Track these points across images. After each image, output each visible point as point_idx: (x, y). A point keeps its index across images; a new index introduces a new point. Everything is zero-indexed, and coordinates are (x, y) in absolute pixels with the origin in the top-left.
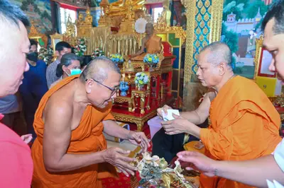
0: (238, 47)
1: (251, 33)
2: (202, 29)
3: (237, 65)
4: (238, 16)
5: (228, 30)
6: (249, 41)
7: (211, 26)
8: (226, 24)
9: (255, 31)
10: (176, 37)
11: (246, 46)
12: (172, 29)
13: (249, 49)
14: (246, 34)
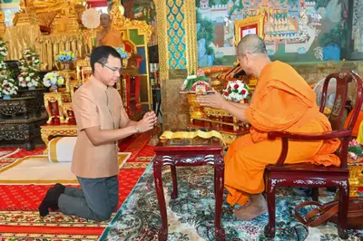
0: (214, 35)
1: (226, 20)
2: (175, 16)
3: (216, 56)
4: (211, 3)
5: (203, 17)
6: (225, 29)
7: (185, 13)
8: (199, 10)
9: (229, 18)
10: (139, 34)
11: (223, 34)
12: (133, 24)
13: (226, 37)
14: (222, 21)
